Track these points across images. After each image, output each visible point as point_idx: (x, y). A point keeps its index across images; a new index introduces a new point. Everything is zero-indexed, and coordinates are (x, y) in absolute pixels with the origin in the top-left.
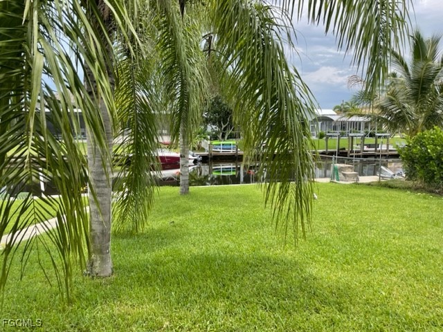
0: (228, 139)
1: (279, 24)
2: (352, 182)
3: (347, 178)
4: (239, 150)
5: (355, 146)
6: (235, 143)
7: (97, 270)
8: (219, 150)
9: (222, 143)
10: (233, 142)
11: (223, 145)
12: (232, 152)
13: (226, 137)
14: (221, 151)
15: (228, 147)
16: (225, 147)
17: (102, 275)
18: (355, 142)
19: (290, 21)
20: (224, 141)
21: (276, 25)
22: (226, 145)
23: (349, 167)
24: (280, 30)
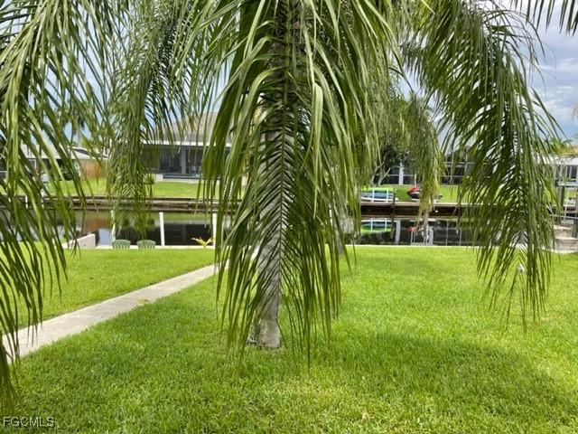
0: (382, 184)
1: (517, 34)
2: (570, 252)
3: (561, 246)
4: (397, 199)
5: (566, 200)
6: (392, 189)
7: (264, 339)
8: (369, 199)
9: (374, 189)
10: (389, 188)
11: (376, 192)
12: (387, 201)
13: (380, 182)
14: (373, 201)
15: (383, 195)
16: (379, 195)
17: (270, 345)
18: (567, 195)
19: (536, 31)
20: (377, 186)
21: (511, 35)
22: (379, 192)
23: (564, 230)
24: (518, 42)
